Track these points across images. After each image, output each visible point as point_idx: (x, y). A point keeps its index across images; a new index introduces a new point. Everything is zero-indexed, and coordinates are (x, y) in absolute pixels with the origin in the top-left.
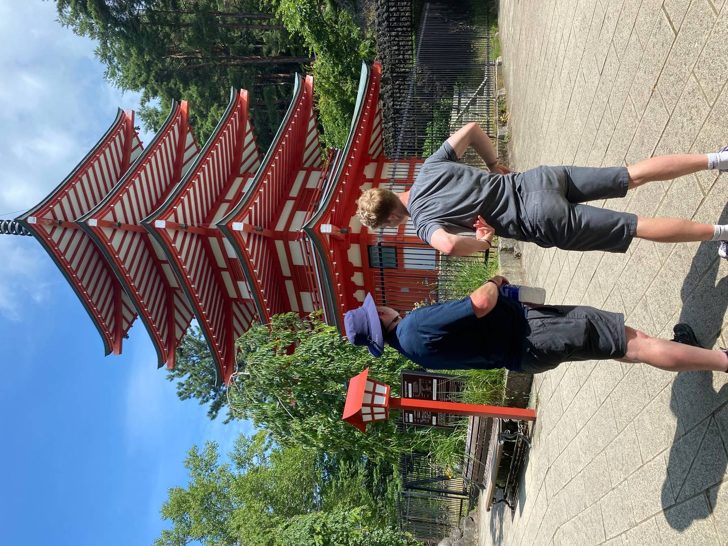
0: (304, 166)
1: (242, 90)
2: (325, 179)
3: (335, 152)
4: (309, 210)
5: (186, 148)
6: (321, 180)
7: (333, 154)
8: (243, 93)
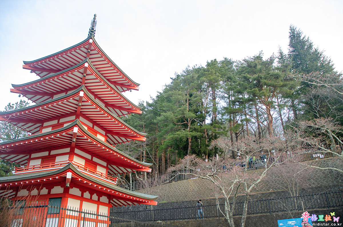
0: (109, 165)
1: (146, 138)
5: (121, 110)
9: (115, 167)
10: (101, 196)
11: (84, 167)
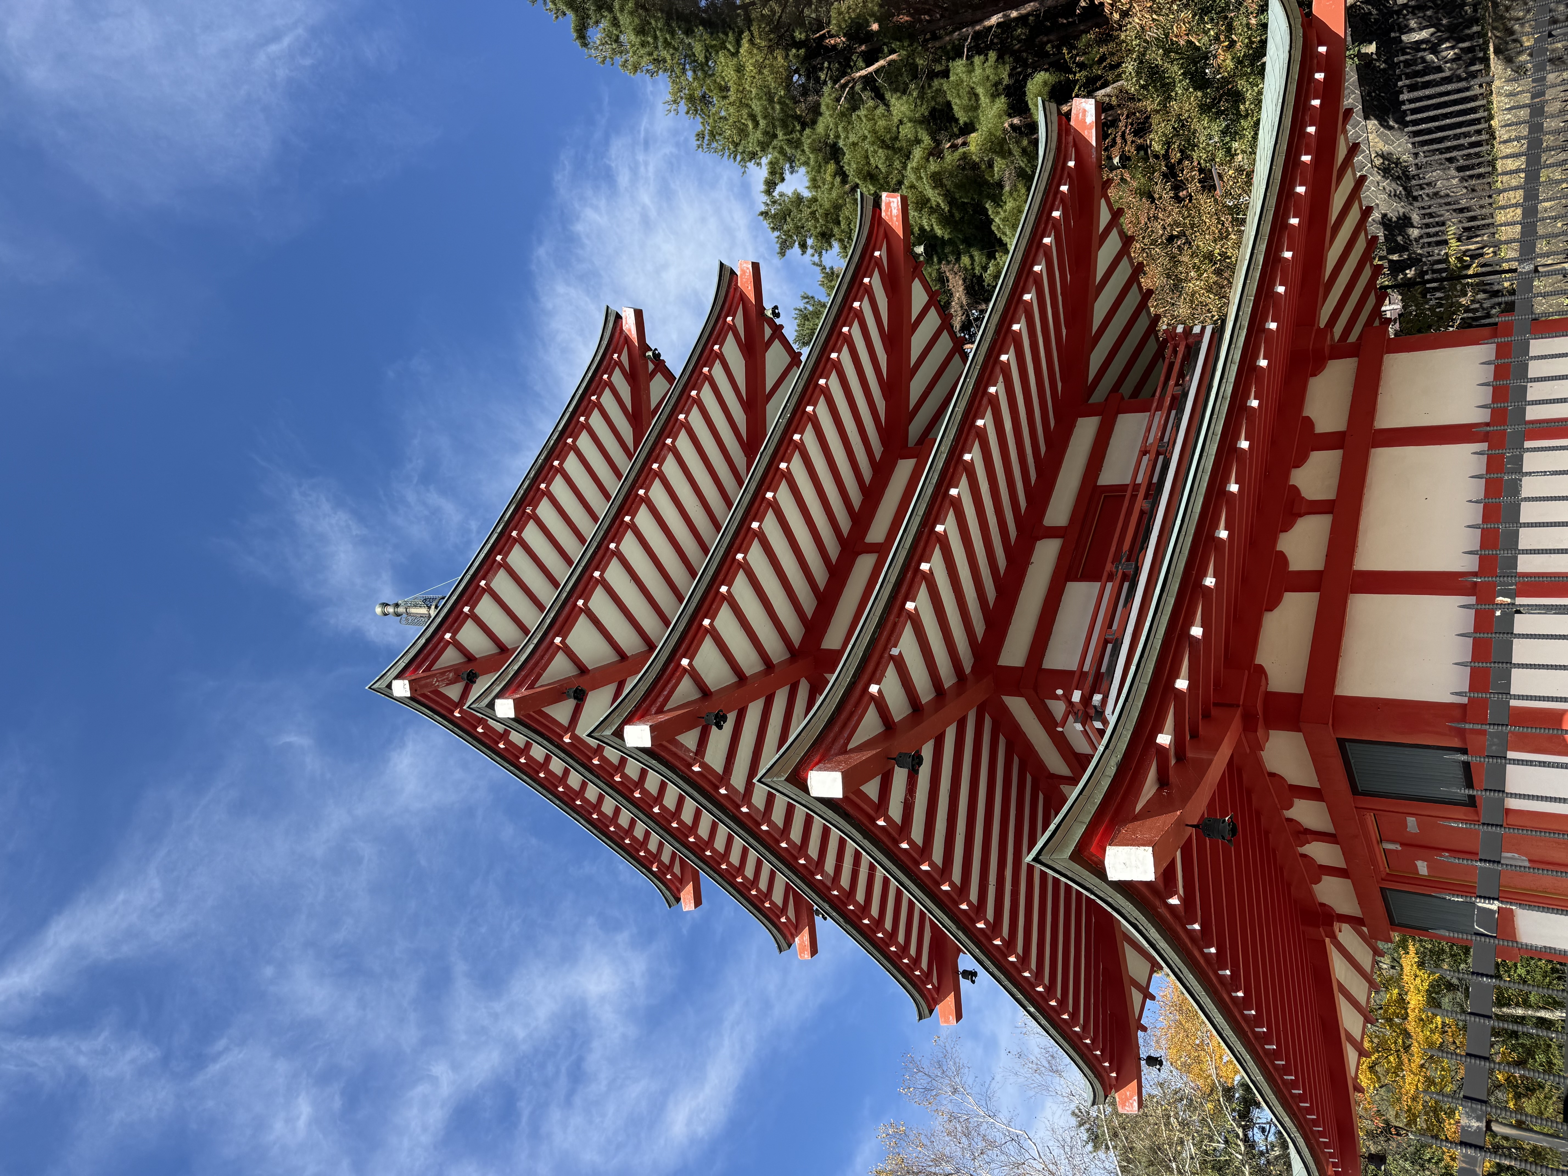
0: (1092, 401)
1: (884, 195)
2: (1158, 454)
3: (1191, 340)
4: (1110, 578)
5: (769, 385)
6: (1146, 459)
7: (1188, 347)
8: (888, 205)
9: (1096, 358)
10: (1309, 423)
11: (1109, 585)
